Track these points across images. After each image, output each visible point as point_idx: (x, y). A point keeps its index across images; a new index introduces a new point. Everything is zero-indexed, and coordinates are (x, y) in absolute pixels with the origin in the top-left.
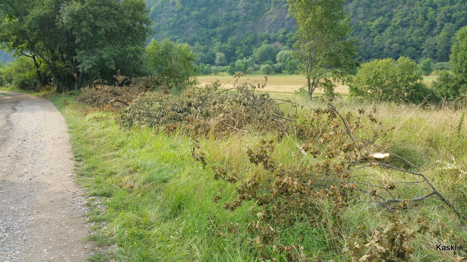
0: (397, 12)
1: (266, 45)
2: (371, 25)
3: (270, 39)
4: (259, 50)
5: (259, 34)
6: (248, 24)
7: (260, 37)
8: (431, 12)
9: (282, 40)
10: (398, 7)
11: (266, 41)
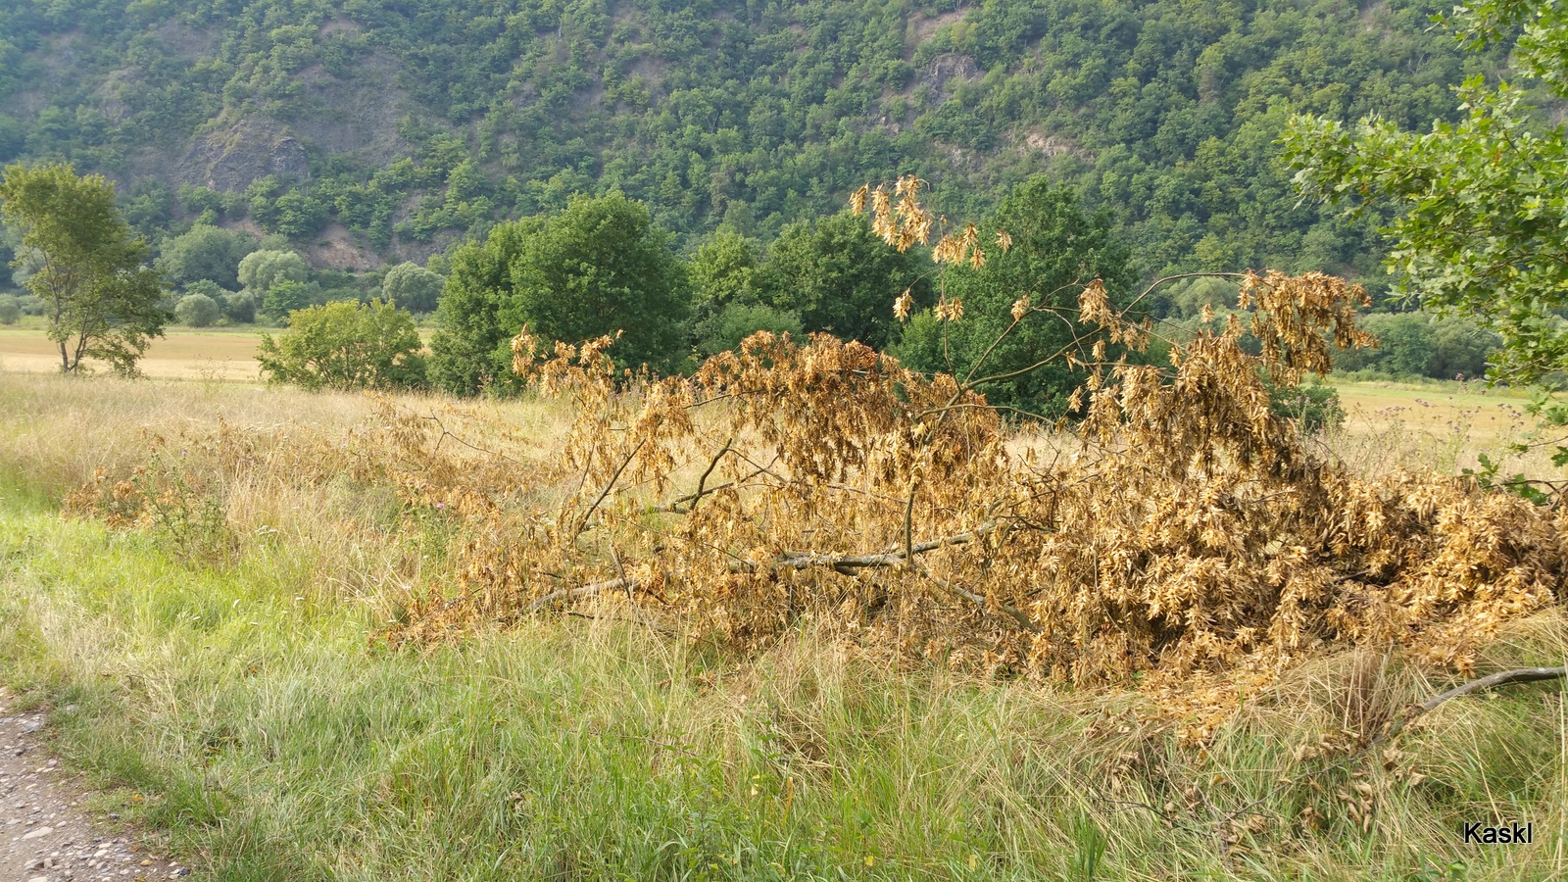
0: (611, 158)
1: (208, 230)
2: (540, 191)
3: (224, 209)
4: (183, 243)
5: (180, 191)
6: (142, 153)
7: (185, 199)
8: (697, 168)
9: (264, 215)
10: (615, 143)
11: (207, 214)
